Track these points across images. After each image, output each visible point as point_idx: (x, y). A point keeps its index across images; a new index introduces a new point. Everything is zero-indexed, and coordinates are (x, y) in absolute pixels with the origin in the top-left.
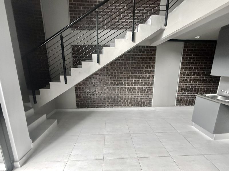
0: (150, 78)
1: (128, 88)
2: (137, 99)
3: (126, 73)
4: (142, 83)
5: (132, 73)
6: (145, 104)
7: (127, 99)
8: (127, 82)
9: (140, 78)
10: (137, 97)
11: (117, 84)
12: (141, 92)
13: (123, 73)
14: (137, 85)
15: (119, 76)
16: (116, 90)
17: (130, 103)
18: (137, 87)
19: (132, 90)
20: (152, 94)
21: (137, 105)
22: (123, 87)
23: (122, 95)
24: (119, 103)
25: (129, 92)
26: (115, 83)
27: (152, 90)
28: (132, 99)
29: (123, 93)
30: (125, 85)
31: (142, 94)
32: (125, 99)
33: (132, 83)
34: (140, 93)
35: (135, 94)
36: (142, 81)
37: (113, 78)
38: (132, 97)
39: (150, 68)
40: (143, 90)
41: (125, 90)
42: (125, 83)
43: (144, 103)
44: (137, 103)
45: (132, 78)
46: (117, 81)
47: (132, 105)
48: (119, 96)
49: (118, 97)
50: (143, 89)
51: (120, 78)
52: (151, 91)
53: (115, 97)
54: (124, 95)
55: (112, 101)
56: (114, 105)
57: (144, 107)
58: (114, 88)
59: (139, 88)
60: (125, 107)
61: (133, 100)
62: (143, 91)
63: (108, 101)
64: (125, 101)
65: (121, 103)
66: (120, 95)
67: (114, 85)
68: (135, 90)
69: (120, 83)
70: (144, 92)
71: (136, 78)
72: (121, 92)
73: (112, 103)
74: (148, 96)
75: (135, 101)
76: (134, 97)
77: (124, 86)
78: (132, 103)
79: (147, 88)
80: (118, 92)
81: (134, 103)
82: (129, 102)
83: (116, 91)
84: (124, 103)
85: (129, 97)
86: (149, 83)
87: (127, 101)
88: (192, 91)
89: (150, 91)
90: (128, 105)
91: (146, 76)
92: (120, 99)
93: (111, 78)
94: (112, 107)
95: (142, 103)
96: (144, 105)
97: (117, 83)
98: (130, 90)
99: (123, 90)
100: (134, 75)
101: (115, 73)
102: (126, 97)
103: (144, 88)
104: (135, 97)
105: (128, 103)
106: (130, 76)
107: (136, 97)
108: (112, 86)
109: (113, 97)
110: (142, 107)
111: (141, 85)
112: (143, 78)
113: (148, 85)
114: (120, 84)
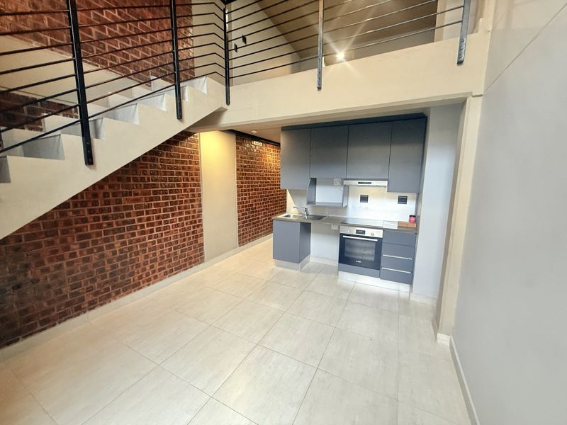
0: (194, 201)
1: (152, 231)
2: (175, 253)
3: (140, 192)
4: (181, 213)
5: (155, 193)
6: (193, 260)
7: (151, 261)
8: (145, 216)
9: (176, 203)
10: (175, 248)
11: (115, 227)
12: (182, 236)
13: (130, 192)
14: (172, 221)
15: (120, 202)
16: (116, 245)
17: (160, 270)
18: (171, 225)
19: (162, 236)
20: (201, 235)
21: (176, 269)
22: (136, 231)
23: (137, 253)
24: (130, 280)
25: (154, 243)
26: (110, 225)
27: (202, 225)
28: (163, 257)
29: (139, 249)
30: (142, 226)
31: (184, 240)
32: (145, 264)
33: (158, 218)
34: (179, 239)
35: (171, 244)
36: (179, 208)
37: (102, 211)
38: (162, 252)
39: (193, 179)
40: (185, 230)
41: (144, 239)
42: (140, 220)
43: (191, 258)
44: (175, 264)
45: (157, 205)
46: (116, 217)
47: (166, 274)
48: (128, 259)
49: (123, 264)
50: (185, 226)
51: (126, 208)
52: (200, 228)
53: (114, 267)
54: (141, 253)
55: (107, 282)
56: (113, 294)
57: (191, 267)
58: (106, 240)
59: (177, 226)
60: (148, 285)
61: (166, 259)
62: (185, 232)
63: (88, 290)
64: (148, 268)
65: (136, 278)
66: (131, 256)
67: (106, 233)
68: (168, 232)
69: (125, 222)
70: (188, 234)
71: (166, 204)
72: (130, 249)
73: (107, 290)
74: (196, 241)
75: (170, 261)
76: (167, 251)
77: (138, 228)
78: (164, 268)
79: (191, 223)
80: (121, 251)
81: (169, 267)
82: (157, 267)
83: (117, 249)
84: (144, 276)
85: (154, 255)
86: (194, 211)
87: (152, 267)
88: (253, 216)
89: (197, 229)
90: (156, 277)
91: (187, 196)
92: (133, 266)
93: (91, 212)
94: (110, 302)
95: (186, 260)
96: (190, 263)
97: (117, 224)
98: (156, 236)
99: (138, 240)
100: (161, 196)
101: (106, 195)
102: (147, 257)
103: (187, 224)
104: (170, 250)
105: (154, 272)
106: (151, 199)
107: (173, 251)
108: (99, 234)
109: (108, 267)
110: (187, 269)
111: (179, 219)
112: (181, 202)
113: (193, 217)
114: (126, 226)
